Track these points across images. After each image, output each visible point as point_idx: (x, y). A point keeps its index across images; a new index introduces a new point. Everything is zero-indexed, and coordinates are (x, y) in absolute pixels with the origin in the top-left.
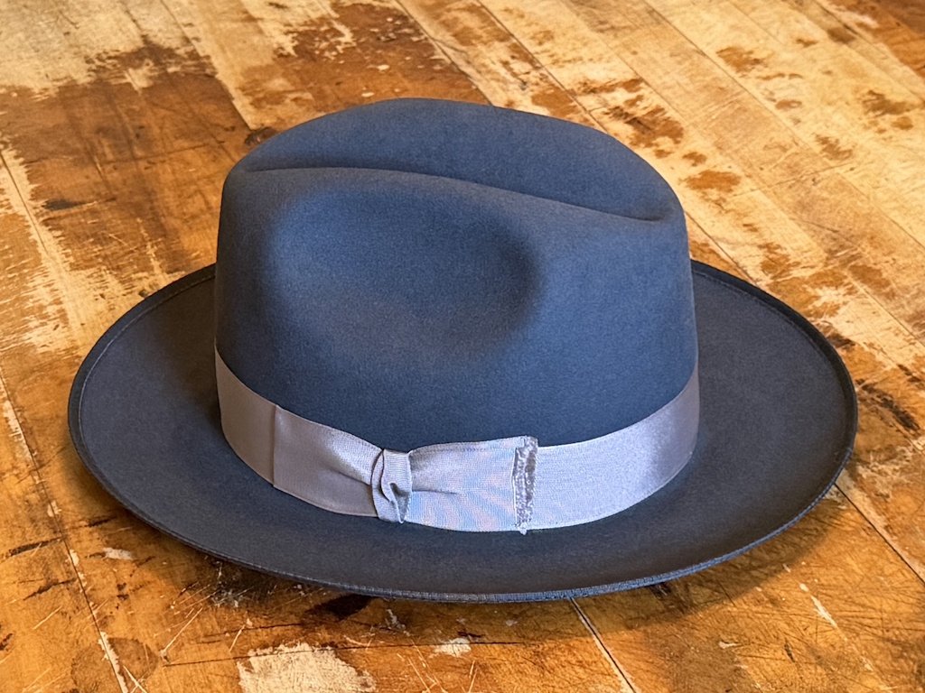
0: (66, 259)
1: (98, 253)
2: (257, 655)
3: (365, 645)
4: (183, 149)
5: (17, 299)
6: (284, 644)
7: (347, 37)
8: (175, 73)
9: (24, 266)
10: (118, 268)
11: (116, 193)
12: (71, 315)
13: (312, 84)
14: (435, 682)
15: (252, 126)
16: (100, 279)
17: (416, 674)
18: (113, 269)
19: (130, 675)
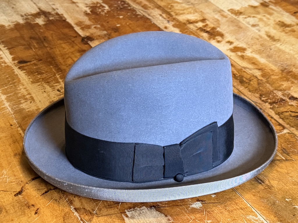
0: (29, 80)
1: (40, 78)
2: (128, 211)
3: (165, 206)
4: (61, 44)
5: (15, 93)
6: (137, 207)
7: (107, 8)
8: (52, 20)
9: (15, 83)
10: (48, 82)
11: (41, 58)
12: (35, 98)
13: (99, 23)
14: (193, 218)
15: (83, 36)
16: (43, 86)
17: (186, 215)
18: (46, 83)
19: (85, 221)
